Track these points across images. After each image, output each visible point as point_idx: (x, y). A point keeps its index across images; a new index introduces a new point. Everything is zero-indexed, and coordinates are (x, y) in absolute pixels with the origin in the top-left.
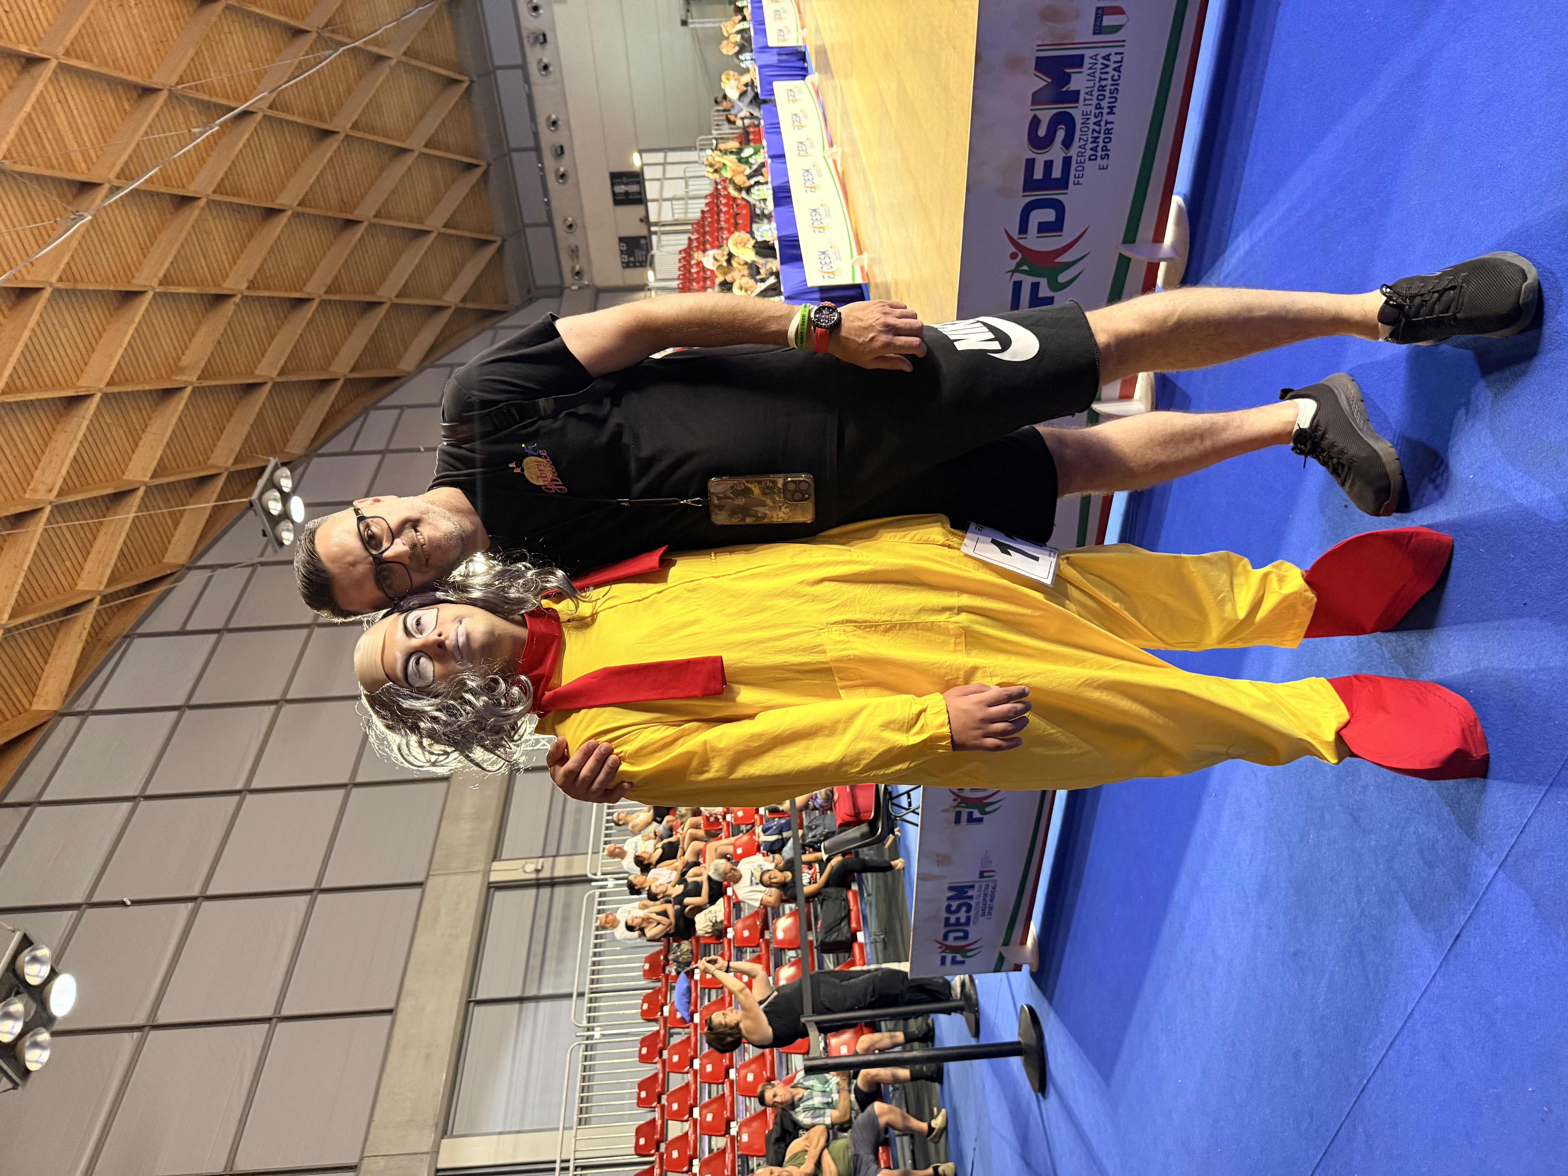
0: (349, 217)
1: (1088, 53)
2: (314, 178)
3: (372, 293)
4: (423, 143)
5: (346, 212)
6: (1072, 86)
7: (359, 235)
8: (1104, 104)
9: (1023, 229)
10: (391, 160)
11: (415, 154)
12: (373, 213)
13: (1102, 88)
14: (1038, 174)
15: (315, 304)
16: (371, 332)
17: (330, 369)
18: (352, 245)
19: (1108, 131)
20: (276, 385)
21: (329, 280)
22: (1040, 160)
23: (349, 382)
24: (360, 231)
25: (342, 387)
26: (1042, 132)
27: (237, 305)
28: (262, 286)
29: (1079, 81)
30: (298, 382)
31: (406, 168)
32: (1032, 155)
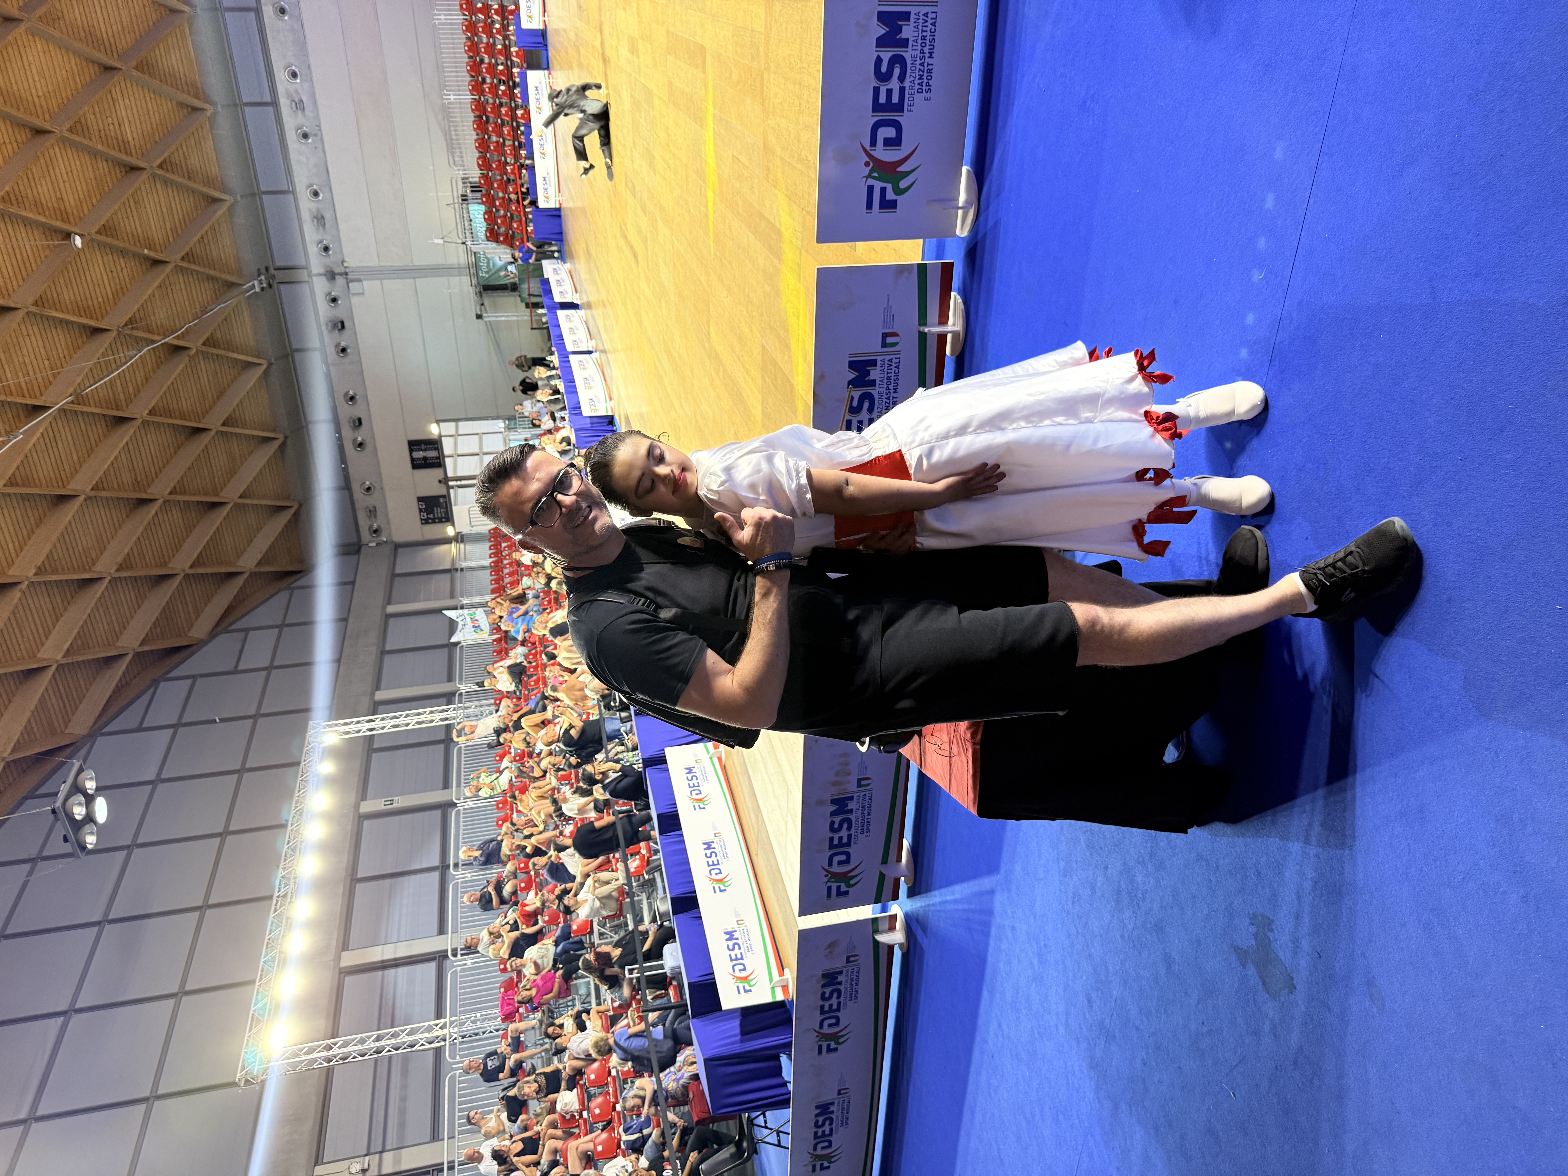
0: (145, 496)
1: (855, 796)
2: (109, 462)
3: (164, 564)
4: (221, 422)
5: (140, 491)
6: (849, 807)
7: (153, 512)
8: (866, 812)
9: (830, 864)
10: (186, 439)
11: (213, 433)
12: (168, 491)
13: (863, 807)
14: (836, 842)
15: (106, 581)
16: (164, 604)
17: (118, 644)
18: (146, 522)
19: (869, 822)
20: (60, 667)
21: (120, 559)
22: (836, 837)
23: (138, 655)
24: (154, 508)
25: (130, 661)
26: (836, 826)
27: (23, 592)
28: (49, 569)
29: (851, 805)
30: (83, 661)
31: (203, 446)
32: (831, 835)
